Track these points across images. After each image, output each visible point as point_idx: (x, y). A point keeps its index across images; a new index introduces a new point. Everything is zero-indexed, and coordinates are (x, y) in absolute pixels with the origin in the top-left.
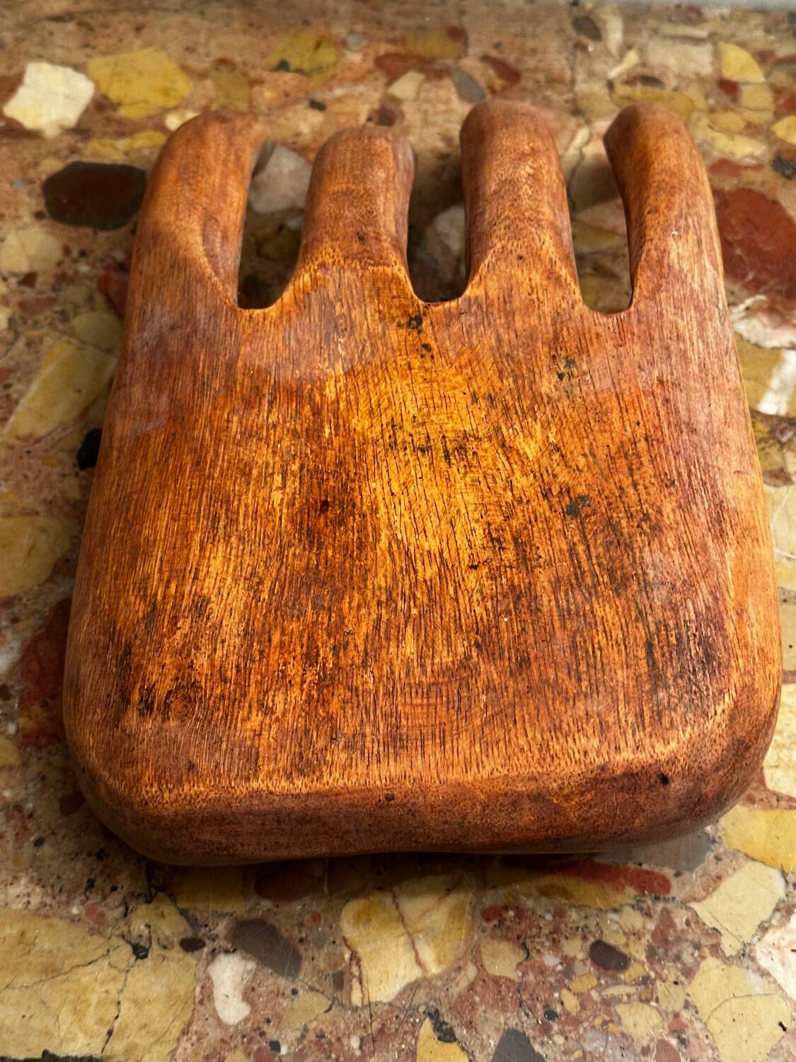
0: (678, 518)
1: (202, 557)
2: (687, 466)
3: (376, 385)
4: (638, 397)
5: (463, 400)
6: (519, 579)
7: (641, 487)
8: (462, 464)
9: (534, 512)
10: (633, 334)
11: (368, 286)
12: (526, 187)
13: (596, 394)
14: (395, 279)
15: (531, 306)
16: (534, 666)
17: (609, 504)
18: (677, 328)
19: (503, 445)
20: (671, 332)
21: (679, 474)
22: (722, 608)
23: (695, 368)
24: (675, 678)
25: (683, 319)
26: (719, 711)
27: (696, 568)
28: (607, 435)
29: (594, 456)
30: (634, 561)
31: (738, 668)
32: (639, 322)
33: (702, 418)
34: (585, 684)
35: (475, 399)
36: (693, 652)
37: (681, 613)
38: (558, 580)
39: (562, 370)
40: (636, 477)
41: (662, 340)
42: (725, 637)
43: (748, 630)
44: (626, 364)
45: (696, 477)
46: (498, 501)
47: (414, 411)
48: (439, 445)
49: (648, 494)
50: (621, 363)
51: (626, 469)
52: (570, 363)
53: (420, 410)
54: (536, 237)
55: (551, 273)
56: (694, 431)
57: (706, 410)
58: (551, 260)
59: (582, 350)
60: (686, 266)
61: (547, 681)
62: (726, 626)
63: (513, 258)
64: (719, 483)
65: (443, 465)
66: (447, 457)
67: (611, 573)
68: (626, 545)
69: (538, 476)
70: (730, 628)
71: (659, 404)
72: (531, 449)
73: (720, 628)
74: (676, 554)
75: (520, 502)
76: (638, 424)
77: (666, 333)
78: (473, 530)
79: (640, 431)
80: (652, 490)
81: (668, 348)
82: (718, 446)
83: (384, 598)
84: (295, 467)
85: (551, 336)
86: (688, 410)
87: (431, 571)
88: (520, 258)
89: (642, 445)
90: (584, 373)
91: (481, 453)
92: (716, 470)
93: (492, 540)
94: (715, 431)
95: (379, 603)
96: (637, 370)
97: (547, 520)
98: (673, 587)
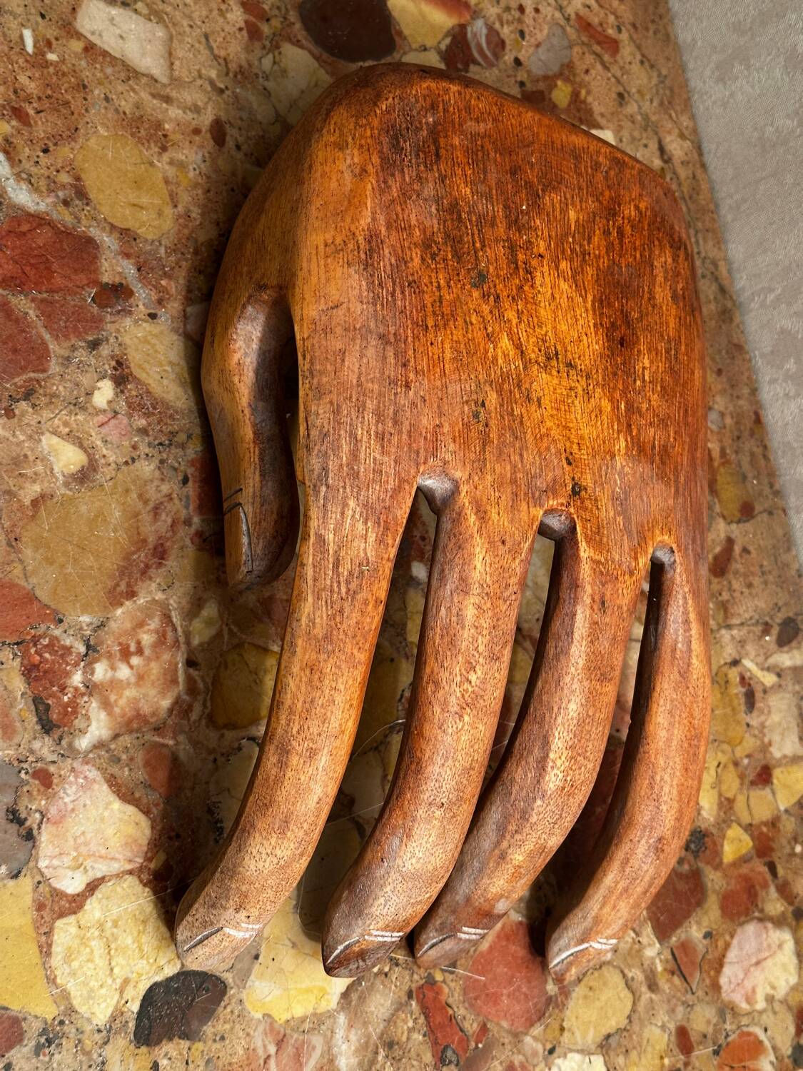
0: (408, 253)
1: (679, 332)
2: (394, 300)
3: (598, 436)
4: (429, 370)
5: (546, 402)
6: (514, 235)
7: (435, 284)
8: (547, 344)
9: (505, 286)
10: (425, 438)
11: (605, 539)
12: (481, 648)
13: (460, 380)
14: (589, 541)
15: (499, 485)
16: (508, 168)
17: (458, 274)
18: (383, 447)
19: (522, 352)
20: (389, 441)
21: (403, 293)
22: (381, 174)
23: (371, 405)
24: (421, 129)
25: (375, 459)
26: (390, 100)
27: (399, 208)
28: (455, 338)
29: (465, 321)
30: (444, 222)
31: (372, 129)
32: (418, 453)
33: (371, 352)
34: (479, 143)
35: (539, 400)
36: (408, 143)
37: (414, 174)
38: (493, 227)
39: (482, 410)
40: (437, 294)
41: (400, 432)
42: (381, 152)
43: (356, 160)
44: (435, 405)
45: (387, 292)
46: (527, 303)
47: (576, 402)
48: (561, 365)
49: (430, 276)
50: (439, 407)
51: (444, 303)
52: (476, 415)
53: (573, 403)
54: (488, 569)
55: (483, 518)
56: (381, 337)
57: (365, 360)
58: (481, 537)
59: (467, 426)
60: (360, 526)
61: (501, 154)
62: (378, 161)
63: (509, 543)
64: (364, 287)
65: (559, 347)
66: (557, 354)
67: (460, 219)
68: (449, 236)
69: (501, 315)
70: (376, 159)
71: (412, 361)
72: (505, 342)
73: (384, 159)
74: (414, 222)
75: (513, 298)
76: (432, 344)
77: (395, 440)
78: (541, 286)
79: (431, 336)
80: (426, 280)
81: (396, 422)
82: (358, 326)
83: (587, 257)
84: (638, 383)
85: (488, 448)
86: (384, 358)
87: (564, 265)
88: (503, 542)
89: (430, 323)
90: (467, 402)
91: (536, 350)
92: (365, 301)
93: (531, 273)
94: (358, 341)
95: (589, 254)
96: (427, 398)
97: (498, 276)
98: (418, 196)
